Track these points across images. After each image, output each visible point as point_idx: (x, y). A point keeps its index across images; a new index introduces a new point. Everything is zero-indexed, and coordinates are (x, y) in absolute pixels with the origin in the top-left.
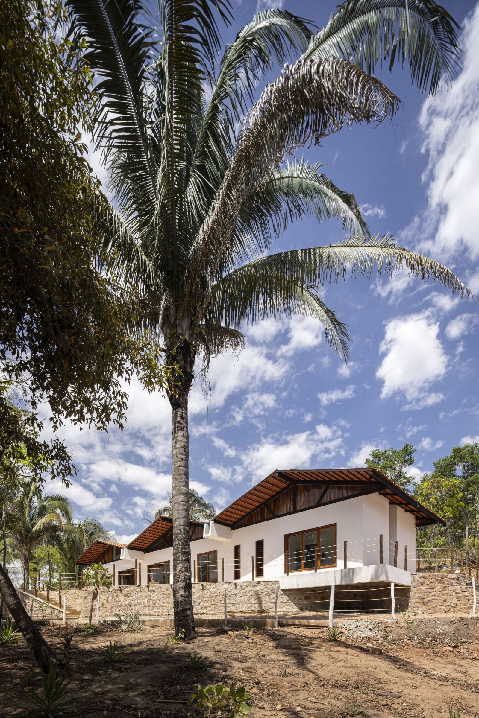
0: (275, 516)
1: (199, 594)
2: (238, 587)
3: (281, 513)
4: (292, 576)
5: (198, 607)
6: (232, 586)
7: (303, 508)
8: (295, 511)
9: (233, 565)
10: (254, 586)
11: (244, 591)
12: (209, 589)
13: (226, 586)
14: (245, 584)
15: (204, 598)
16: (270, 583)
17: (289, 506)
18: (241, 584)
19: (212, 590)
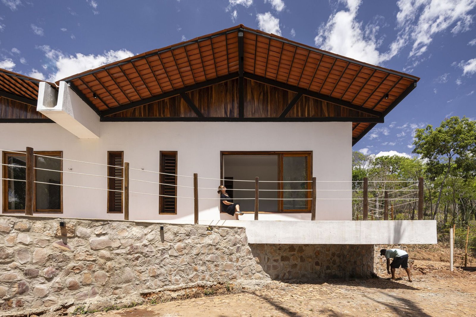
0: (201, 118)
1: (47, 251)
2: (168, 236)
3: (213, 115)
4: (262, 222)
5: (46, 287)
6: (153, 234)
7: (257, 116)
8: (241, 118)
9: (156, 183)
10: (203, 235)
11: (182, 245)
12: (85, 237)
13: (136, 231)
14: (182, 230)
15: (67, 259)
16: (232, 232)
17: (229, 107)
18: (175, 229)
19: (93, 238)
